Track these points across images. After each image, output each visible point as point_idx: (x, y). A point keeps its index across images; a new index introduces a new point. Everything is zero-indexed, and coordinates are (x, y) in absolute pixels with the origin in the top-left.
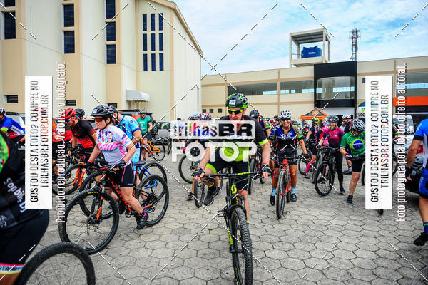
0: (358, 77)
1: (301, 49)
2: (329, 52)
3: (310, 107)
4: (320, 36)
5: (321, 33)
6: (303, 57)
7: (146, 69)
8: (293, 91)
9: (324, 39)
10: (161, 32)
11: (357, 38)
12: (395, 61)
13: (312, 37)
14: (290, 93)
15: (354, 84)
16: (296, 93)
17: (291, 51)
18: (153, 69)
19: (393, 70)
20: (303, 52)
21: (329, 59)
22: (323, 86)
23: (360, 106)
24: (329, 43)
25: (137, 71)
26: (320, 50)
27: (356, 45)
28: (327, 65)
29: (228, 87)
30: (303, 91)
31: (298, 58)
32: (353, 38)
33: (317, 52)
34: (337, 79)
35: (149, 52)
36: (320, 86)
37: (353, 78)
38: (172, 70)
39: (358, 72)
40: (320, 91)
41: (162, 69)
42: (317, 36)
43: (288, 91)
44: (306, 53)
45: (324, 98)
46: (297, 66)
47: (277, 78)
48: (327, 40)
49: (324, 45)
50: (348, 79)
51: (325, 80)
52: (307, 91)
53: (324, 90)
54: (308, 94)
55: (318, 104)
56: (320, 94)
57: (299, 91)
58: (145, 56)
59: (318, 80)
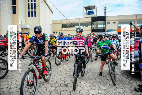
0: (106, 22)
1: (88, 12)
2: (97, 13)
3: (90, 32)
4: (94, 7)
5: (94, 6)
6: (88, 14)
7: (29, 16)
8: (85, 26)
9: (95, 8)
10: (35, 2)
11: (106, 9)
12: (118, 17)
13: (91, 8)
14: (84, 27)
15: (105, 24)
16: (86, 27)
17: (84, 12)
18: (32, 16)
19: (117, 19)
20: (88, 13)
21: (97, 15)
22: (95, 24)
23: (106, 31)
24: (97, 10)
25: (26, 17)
26: (94, 12)
27: (106, 12)
28: (96, 17)
29: (62, 24)
30: (88, 26)
31: (87, 15)
32: (105, 9)
33: (93, 13)
34: (99, 22)
35: (30, 10)
36: (94, 25)
37: (104, 22)
38: (39, 17)
39: (106, 20)
40: (93, 26)
41: (35, 16)
42: (93, 7)
43: (83, 26)
44: (89, 13)
45: (95, 29)
46: (86, 17)
47: (79, 21)
48: (96, 9)
49: (95, 10)
50: (103, 22)
51: (95, 22)
52: (89, 26)
53: (95, 26)
54: (89, 27)
55: (93, 31)
56: (93, 27)
57: (87, 26)
58: (29, 11)
59: (93, 22)
